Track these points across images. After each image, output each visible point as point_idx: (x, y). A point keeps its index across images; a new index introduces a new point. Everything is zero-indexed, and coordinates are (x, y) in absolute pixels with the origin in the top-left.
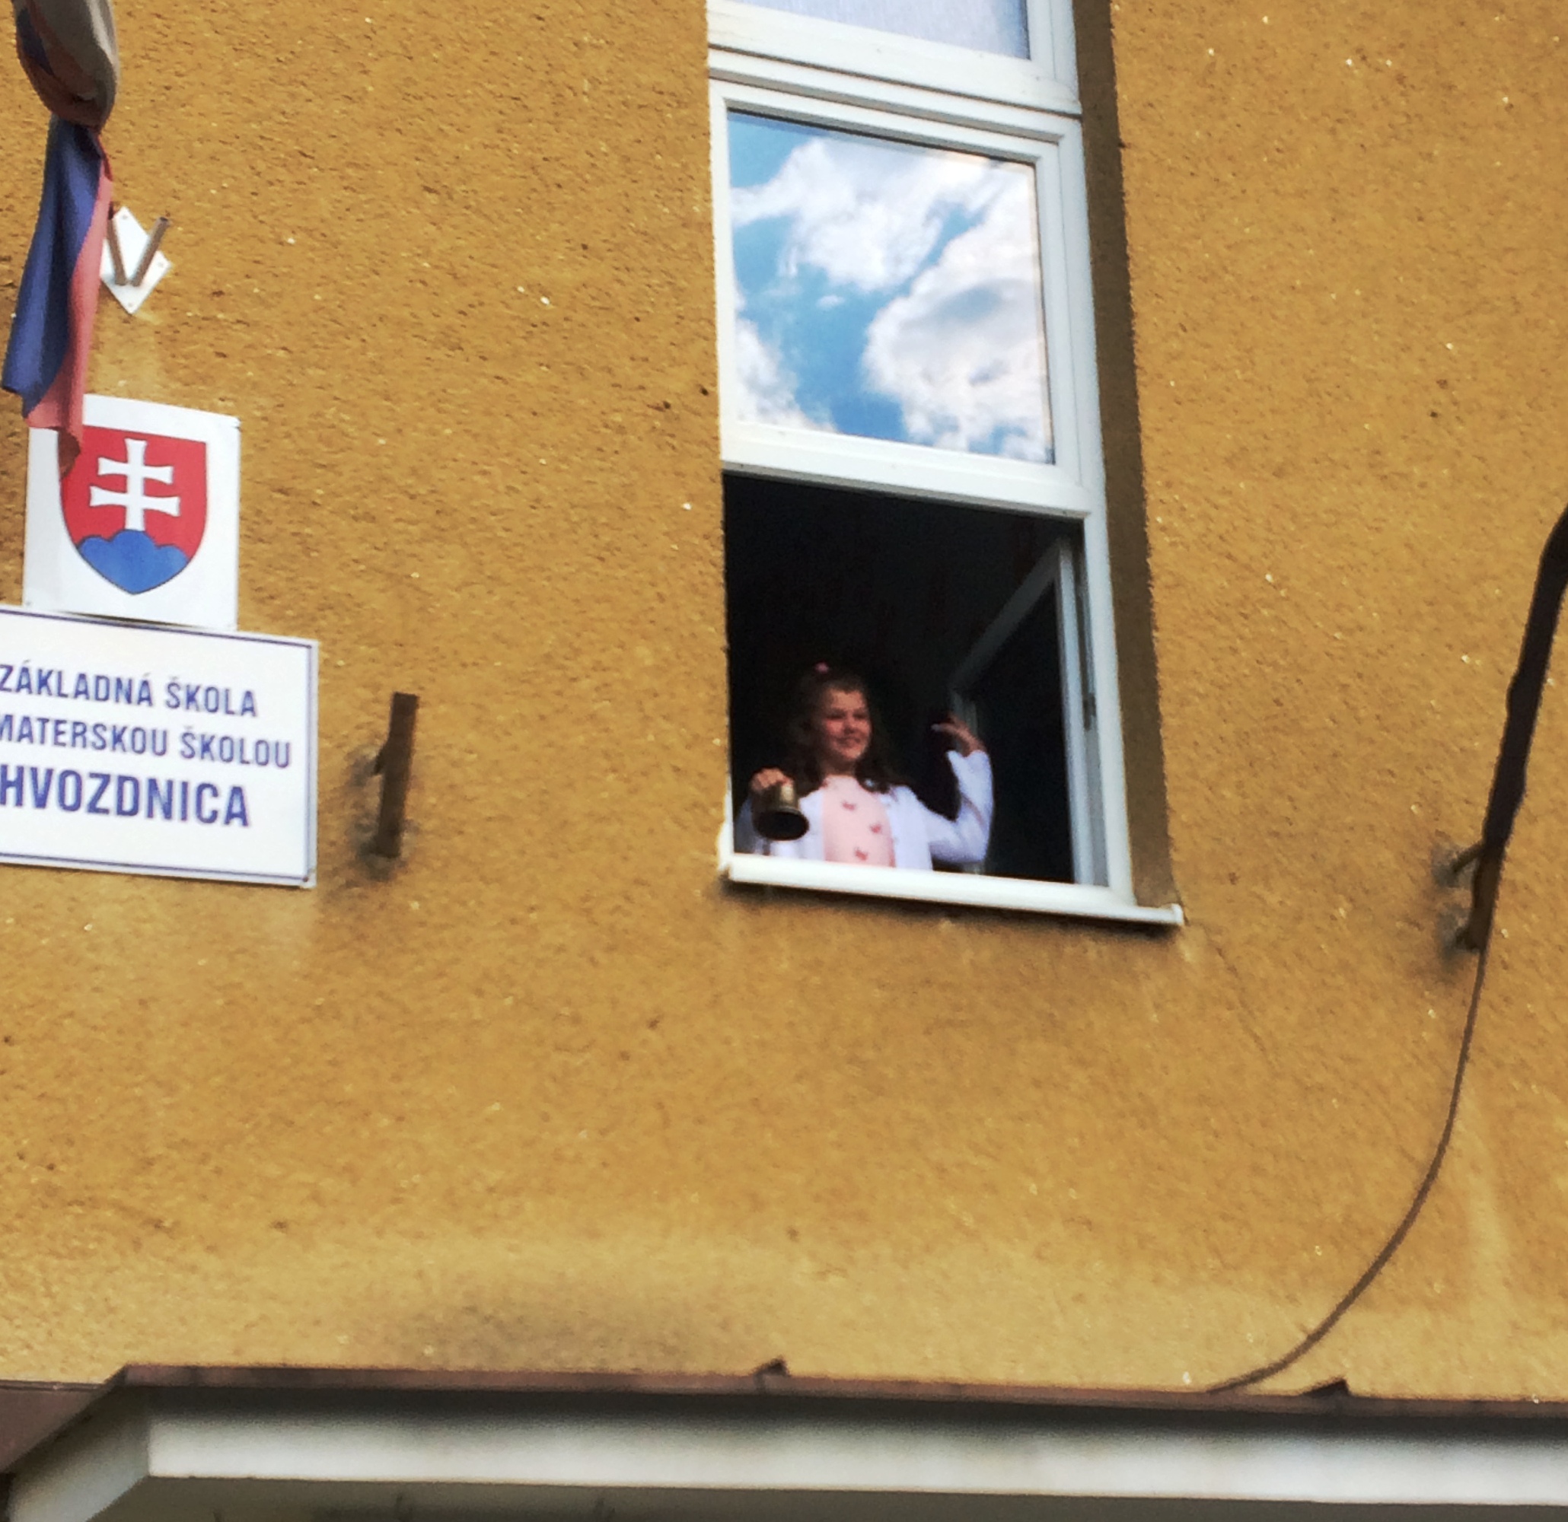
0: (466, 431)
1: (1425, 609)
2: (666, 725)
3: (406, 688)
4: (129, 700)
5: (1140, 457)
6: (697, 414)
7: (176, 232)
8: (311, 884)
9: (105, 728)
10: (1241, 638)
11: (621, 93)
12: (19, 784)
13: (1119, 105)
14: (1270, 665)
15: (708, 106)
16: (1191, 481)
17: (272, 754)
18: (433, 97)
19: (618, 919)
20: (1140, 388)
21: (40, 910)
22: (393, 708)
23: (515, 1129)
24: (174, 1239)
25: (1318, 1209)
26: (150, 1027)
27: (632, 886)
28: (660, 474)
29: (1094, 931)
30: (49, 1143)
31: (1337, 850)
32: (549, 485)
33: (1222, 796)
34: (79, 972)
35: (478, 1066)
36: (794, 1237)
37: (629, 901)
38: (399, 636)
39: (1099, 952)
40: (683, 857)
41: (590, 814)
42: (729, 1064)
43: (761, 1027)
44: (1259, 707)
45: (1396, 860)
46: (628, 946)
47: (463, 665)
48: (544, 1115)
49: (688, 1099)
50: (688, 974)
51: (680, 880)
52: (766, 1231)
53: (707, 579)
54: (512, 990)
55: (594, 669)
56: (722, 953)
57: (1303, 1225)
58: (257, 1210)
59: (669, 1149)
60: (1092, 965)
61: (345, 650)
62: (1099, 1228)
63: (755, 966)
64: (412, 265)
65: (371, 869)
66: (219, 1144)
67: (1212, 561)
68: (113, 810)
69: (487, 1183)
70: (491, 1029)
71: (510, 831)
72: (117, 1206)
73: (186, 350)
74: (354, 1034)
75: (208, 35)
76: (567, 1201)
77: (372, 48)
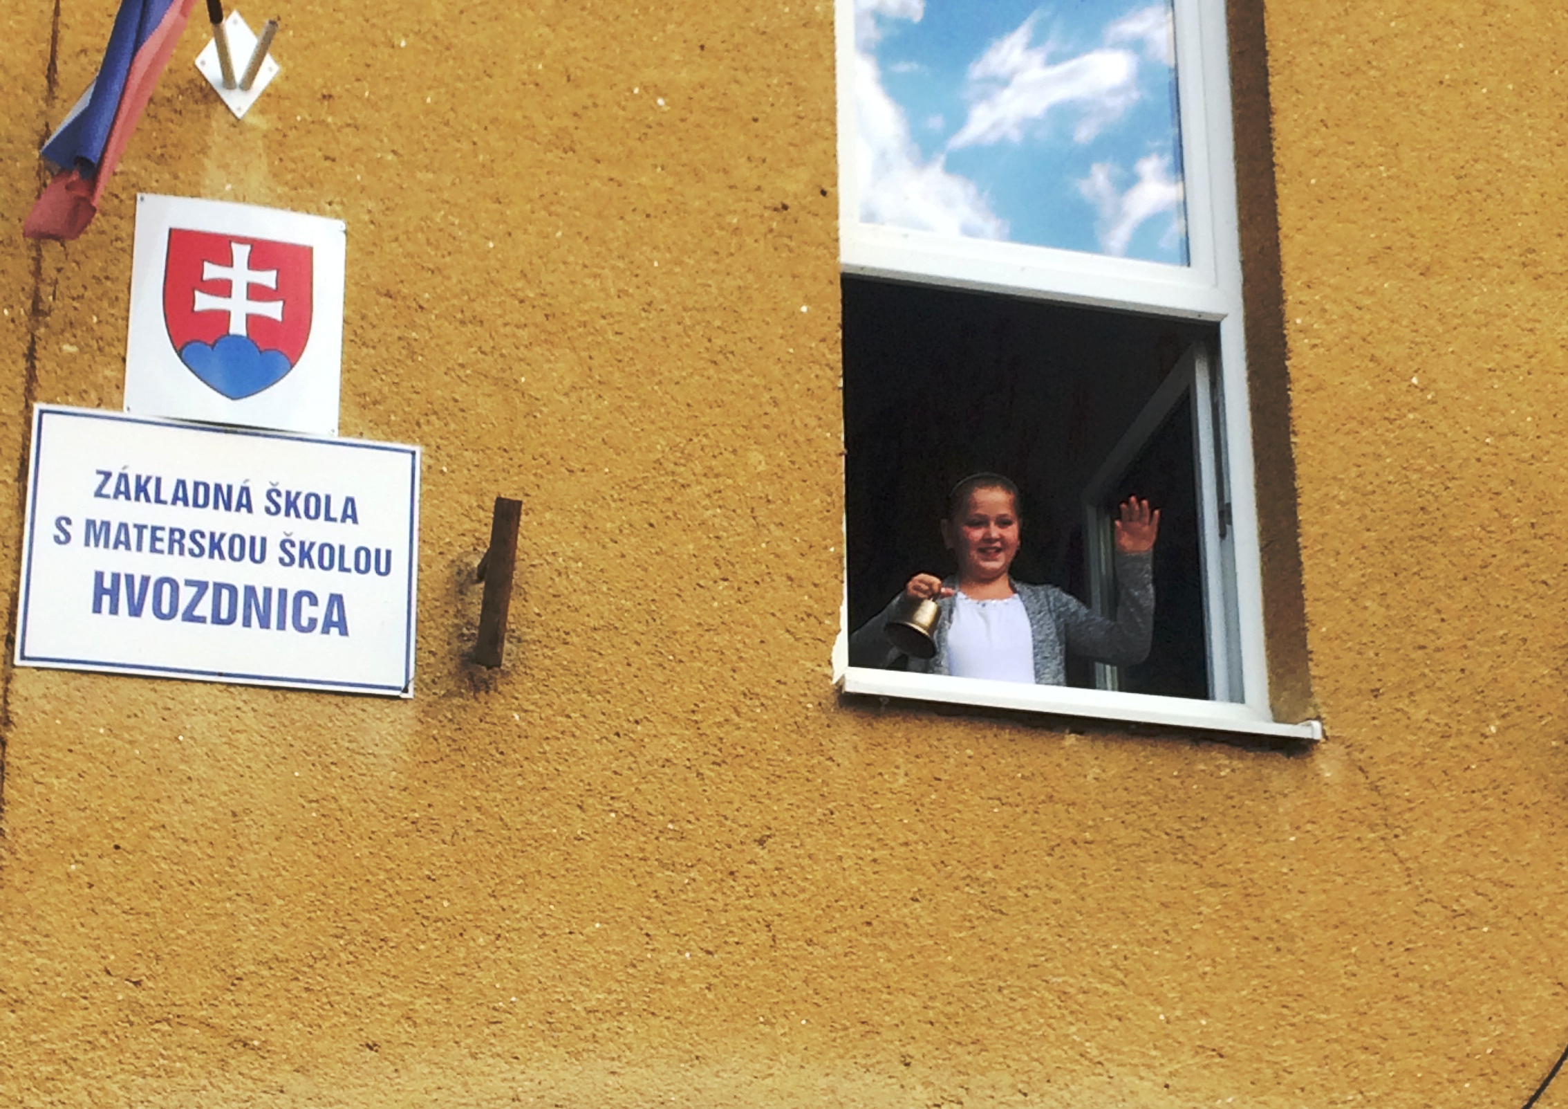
0: (580, 234)
2: (777, 532)
3: (510, 493)
4: (228, 507)
5: (1279, 257)
6: (816, 215)
7: (286, 36)
8: (410, 695)
9: (203, 535)
10: (1386, 443)
12: (114, 593)
14: (1417, 471)
16: (1332, 281)
17: (373, 562)
19: (727, 733)
20: (1279, 187)
21: (133, 720)
22: (496, 513)
23: (618, 949)
24: (263, 1058)
25: (1467, 1041)
26: (241, 840)
27: (742, 698)
28: (775, 277)
29: (1227, 747)
30: (137, 958)
31: (1487, 666)
32: (662, 289)
33: (1366, 608)
34: (171, 783)
35: (580, 883)
36: (907, 1065)
37: (738, 714)
38: (504, 442)
39: (1233, 770)
40: (795, 669)
41: (700, 624)
42: (841, 884)
43: (876, 845)
44: (1405, 516)
45: (1552, 676)
46: (738, 760)
47: (571, 471)
48: (648, 935)
49: (799, 919)
50: (798, 789)
51: (792, 692)
52: (878, 1057)
53: (825, 382)
54: (616, 805)
55: (705, 475)
56: (835, 768)
57: (1451, 1059)
58: (349, 1029)
59: (777, 971)
60: (1227, 787)
61: (449, 456)
62: (1231, 1057)
63: (870, 782)
64: (525, 67)
65: (471, 679)
66: (311, 962)
67: (1357, 363)
68: (209, 619)
69: (588, 1005)
70: (593, 845)
71: (616, 641)
72: (205, 1024)
73: (294, 154)
74: (452, 848)
76: (673, 1025)
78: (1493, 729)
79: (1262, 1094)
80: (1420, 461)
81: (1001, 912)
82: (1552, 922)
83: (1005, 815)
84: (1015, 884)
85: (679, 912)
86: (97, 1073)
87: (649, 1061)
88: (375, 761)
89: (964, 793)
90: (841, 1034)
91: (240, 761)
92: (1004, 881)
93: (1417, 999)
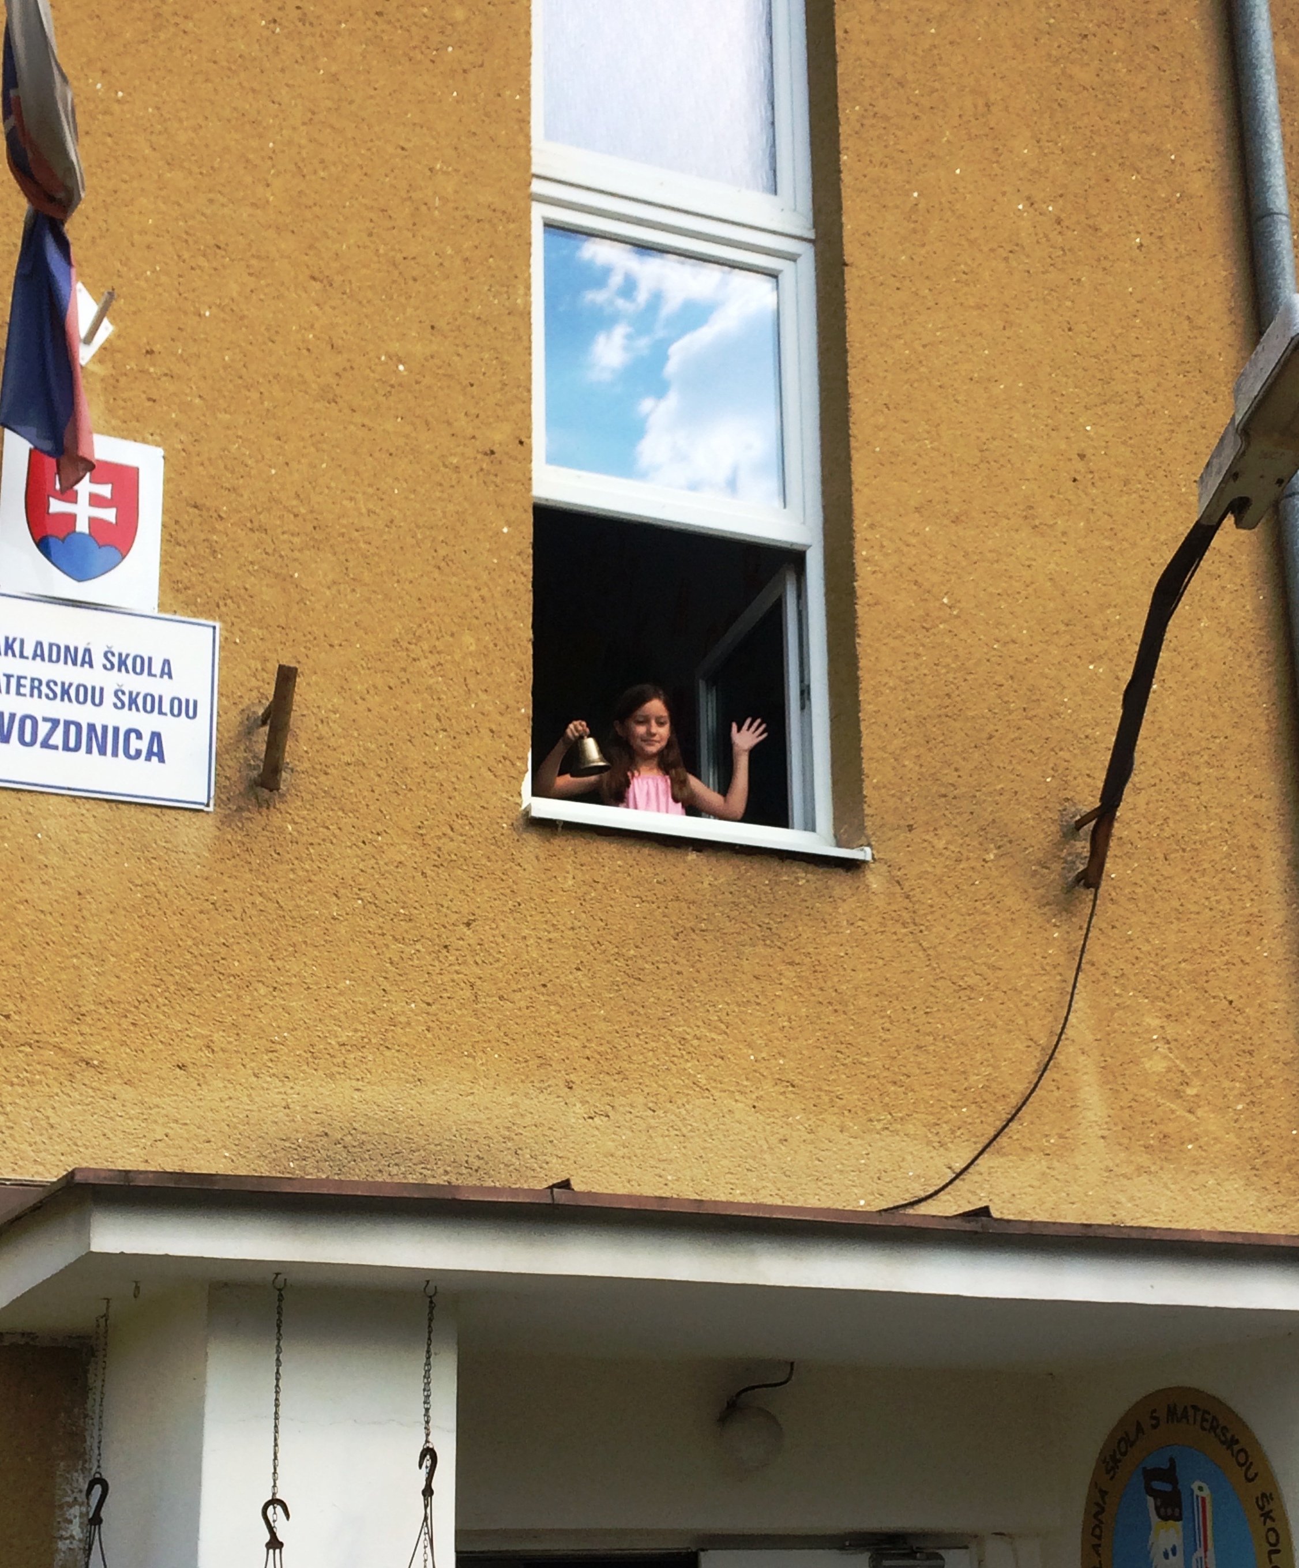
0: (340, 466)
1: (1063, 628)
2: (484, 697)
3: (288, 662)
4: (75, 663)
5: (851, 505)
6: (516, 459)
7: (119, 304)
8: (211, 809)
9: (56, 684)
10: (923, 645)
11: (464, 209)
13: (844, 233)
14: (945, 667)
15: (530, 221)
16: (890, 525)
17: (185, 708)
18: (321, 206)
19: (444, 844)
20: (853, 452)
21: (3, 821)
22: (277, 677)
23: (362, 1000)
24: (101, 1073)
25: (966, 1078)
26: (85, 913)
27: (455, 818)
28: (485, 505)
29: (804, 864)
30: (7, 998)
31: (990, 809)
32: (400, 510)
33: (904, 766)
34: (32, 869)
35: (335, 951)
36: (571, 1088)
37: (452, 829)
38: (282, 621)
39: (808, 881)
40: (494, 798)
41: (425, 763)
42: (526, 957)
43: (551, 929)
44: (935, 699)
45: (1033, 819)
46: (452, 864)
47: (331, 646)
48: (384, 990)
49: (495, 981)
50: (496, 887)
51: (491, 815)
52: (549, 1083)
53: (519, 586)
54: (363, 894)
55: (431, 652)
56: (522, 872)
57: (954, 1091)
58: (164, 1054)
59: (478, 1018)
60: (803, 891)
61: (242, 631)
62: (800, 1087)
63: (548, 883)
64: (299, 336)
65: (257, 798)
66: (137, 1004)
67: (903, 586)
68: (61, 747)
69: (340, 1040)
70: (345, 923)
71: (364, 774)
72: (58, 1047)
73: (125, 395)
74: (242, 923)
75: (147, 151)
76: (402, 1056)
77: (273, 166)
78: (992, 857)
79: (821, 1113)
80: (949, 660)
81: (639, 979)
82: (1027, 995)
83: (644, 909)
84: (650, 960)
85: (406, 974)
87: (384, 1082)
88: (184, 856)
89: (615, 892)
90: (524, 1065)
92: (643, 957)
93: (932, 1048)
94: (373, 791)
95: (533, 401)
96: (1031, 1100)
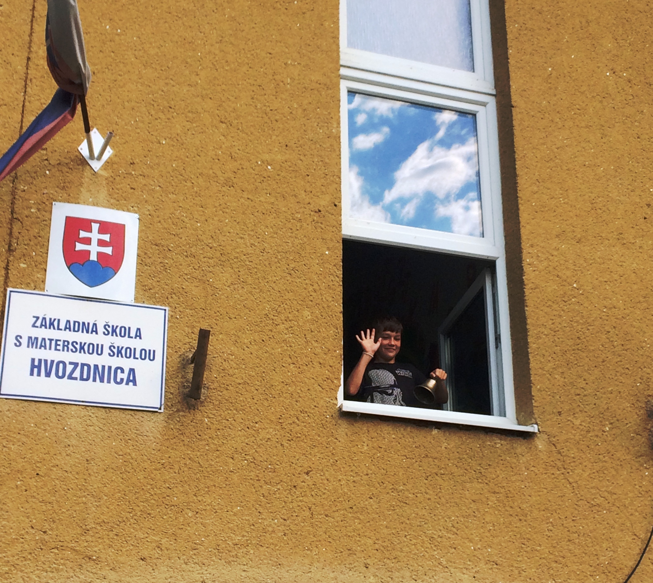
0: (235, 221)
1: (642, 299)
2: (316, 345)
3: (205, 327)
4: (87, 332)
5: (520, 234)
6: (333, 214)
7: (116, 138)
8: (162, 411)
9: (77, 343)
10: (563, 310)
11: (304, 83)
12: (39, 367)
13: (511, 90)
14: (576, 322)
15: (339, 89)
16: (542, 245)
17: (147, 355)
18: (226, 85)
19: (293, 428)
20: (520, 206)
21: (46, 420)
22: (199, 336)
23: (247, 518)
24: (97, 564)
25: (598, 559)
26: (90, 471)
27: (300, 413)
28: (315, 239)
29: (499, 435)
30: (45, 521)
31: (605, 402)
32: (269, 243)
33: (555, 378)
34: (61, 447)
35: (231, 490)
36: (367, 568)
37: (298, 419)
38: (203, 306)
39: (502, 445)
40: (322, 401)
41: (283, 382)
42: (340, 491)
43: (355, 475)
44: (571, 340)
45: (631, 407)
46: (298, 439)
47: (230, 318)
48: (259, 512)
49: (322, 506)
50: (323, 451)
51: (320, 410)
52: (355, 564)
53: (335, 283)
54: (247, 457)
55: (286, 320)
56: (338, 443)
57: (591, 566)
58: (134, 552)
59: (313, 528)
60: (499, 451)
61: (180, 311)
62: (501, 565)
63: (353, 449)
64: (214, 152)
65: (188, 404)
66: (118, 523)
67: (551, 278)
68: (79, 378)
69: (234, 542)
70: (238, 474)
71: (248, 389)
72: (73, 550)
73: (118, 187)
74: (178, 475)
75: (132, 59)
76: (269, 550)
77: (201, 65)
78: (607, 429)
79: (513, 580)
80: (578, 318)
81: (406, 503)
83: (408, 463)
84: (411, 491)
85: (272, 503)
86: (26, 571)
87: (259, 566)
88: (147, 438)
89: (391, 453)
90: (340, 554)
91: (90, 438)
92: (408, 490)
93: (577, 541)
94: (253, 399)
95: (342, 183)
96: (637, 570)
